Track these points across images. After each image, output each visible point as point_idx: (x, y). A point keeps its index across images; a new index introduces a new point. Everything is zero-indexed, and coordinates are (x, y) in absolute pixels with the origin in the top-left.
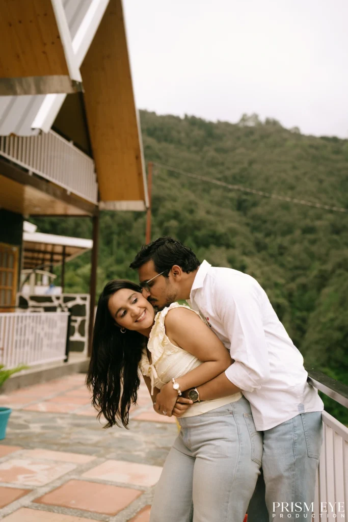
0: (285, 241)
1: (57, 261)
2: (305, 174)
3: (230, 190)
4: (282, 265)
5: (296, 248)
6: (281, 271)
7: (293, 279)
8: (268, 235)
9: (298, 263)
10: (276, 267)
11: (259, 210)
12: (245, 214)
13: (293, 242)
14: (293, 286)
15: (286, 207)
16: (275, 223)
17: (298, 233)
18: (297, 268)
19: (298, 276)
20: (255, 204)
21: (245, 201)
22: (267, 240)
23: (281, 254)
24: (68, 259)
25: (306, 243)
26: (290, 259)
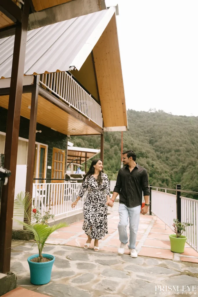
0: (168, 155)
1: (83, 161)
2: (175, 129)
3: (147, 136)
4: (168, 164)
5: (173, 157)
6: (167, 166)
7: (172, 170)
8: (162, 153)
9: (174, 163)
10: (165, 165)
11: (158, 143)
12: (152, 145)
13: (172, 155)
14: (172, 172)
15: (168, 142)
16: (164, 148)
17: (173, 152)
18: (173, 165)
19: (174, 168)
20: (156, 141)
21: (152, 140)
22: (161, 155)
23: (167, 160)
24: (88, 160)
25: (176, 156)
26: (170, 162)
